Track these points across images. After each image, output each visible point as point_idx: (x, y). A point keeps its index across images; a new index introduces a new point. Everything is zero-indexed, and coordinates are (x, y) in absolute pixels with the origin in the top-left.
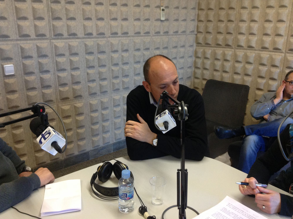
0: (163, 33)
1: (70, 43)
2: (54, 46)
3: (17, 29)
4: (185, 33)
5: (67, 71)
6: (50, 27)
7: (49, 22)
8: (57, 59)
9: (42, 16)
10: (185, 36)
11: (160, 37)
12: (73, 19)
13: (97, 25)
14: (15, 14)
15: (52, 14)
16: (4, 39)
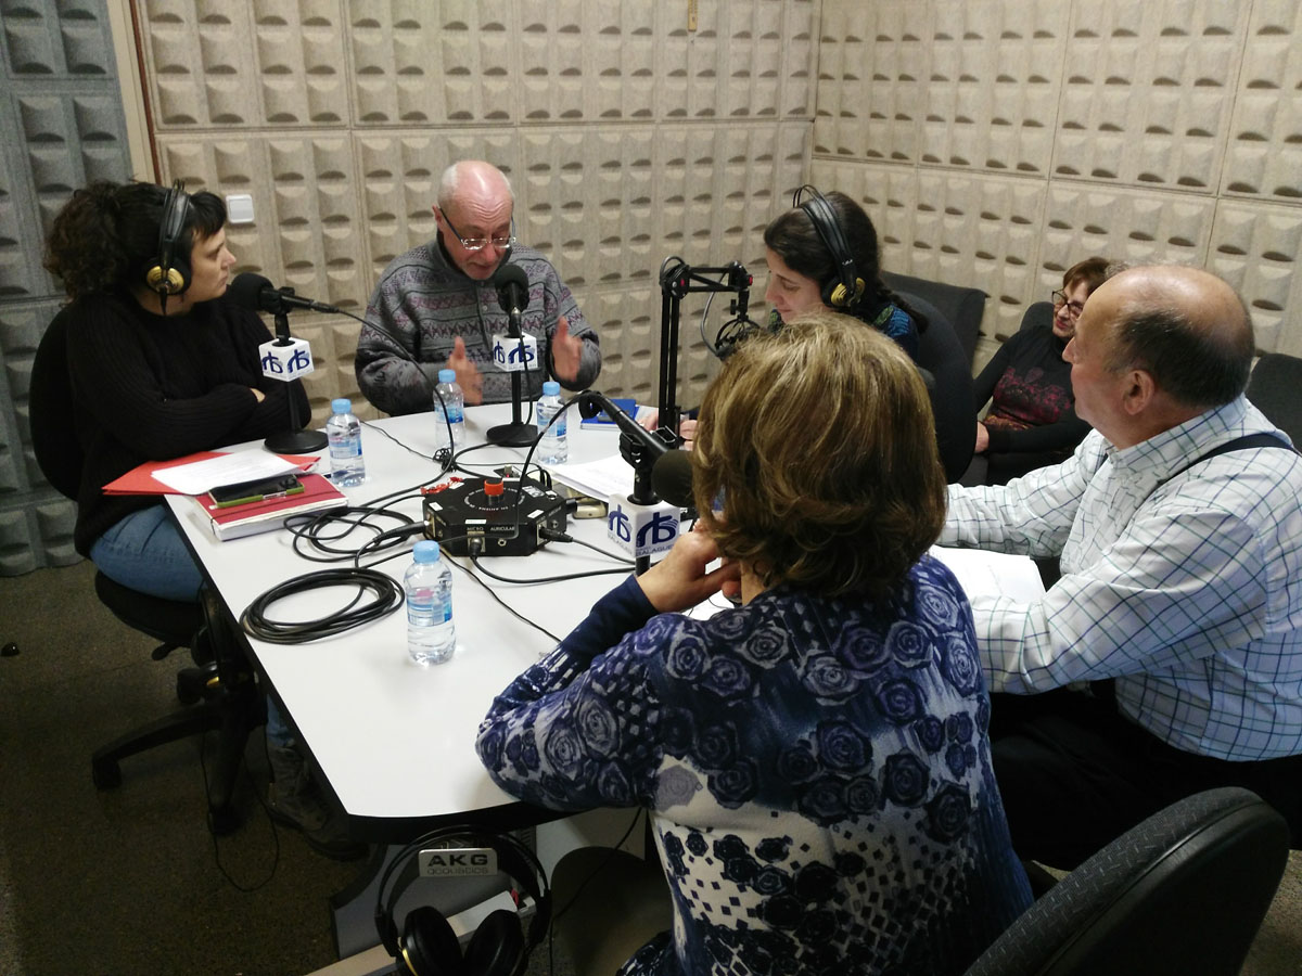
0: (698, 114)
1: (406, 142)
2: (360, 149)
3: (262, 99)
4: (772, 116)
5: (396, 221)
6: (352, 92)
7: (349, 80)
8: (369, 186)
9: (329, 63)
10: (773, 124)
11: (686, 127)
12: (414, 71)
13: (484, 90)
14: (257, 59)
15: (356, 58)
16: (228, 125)
